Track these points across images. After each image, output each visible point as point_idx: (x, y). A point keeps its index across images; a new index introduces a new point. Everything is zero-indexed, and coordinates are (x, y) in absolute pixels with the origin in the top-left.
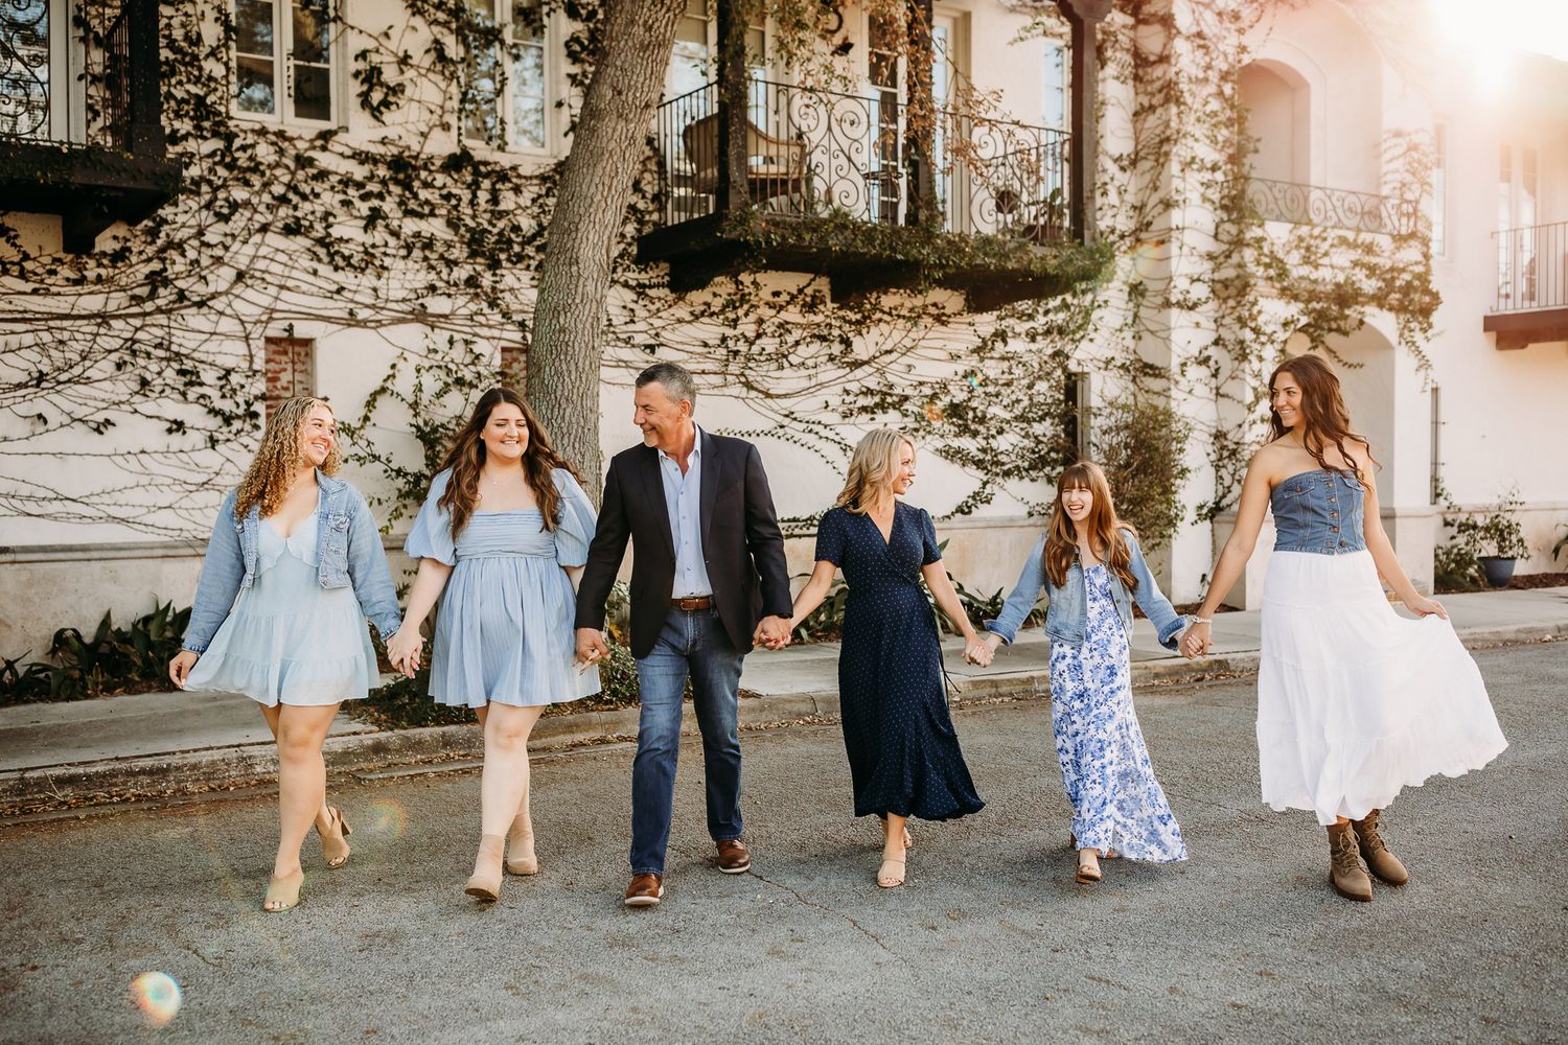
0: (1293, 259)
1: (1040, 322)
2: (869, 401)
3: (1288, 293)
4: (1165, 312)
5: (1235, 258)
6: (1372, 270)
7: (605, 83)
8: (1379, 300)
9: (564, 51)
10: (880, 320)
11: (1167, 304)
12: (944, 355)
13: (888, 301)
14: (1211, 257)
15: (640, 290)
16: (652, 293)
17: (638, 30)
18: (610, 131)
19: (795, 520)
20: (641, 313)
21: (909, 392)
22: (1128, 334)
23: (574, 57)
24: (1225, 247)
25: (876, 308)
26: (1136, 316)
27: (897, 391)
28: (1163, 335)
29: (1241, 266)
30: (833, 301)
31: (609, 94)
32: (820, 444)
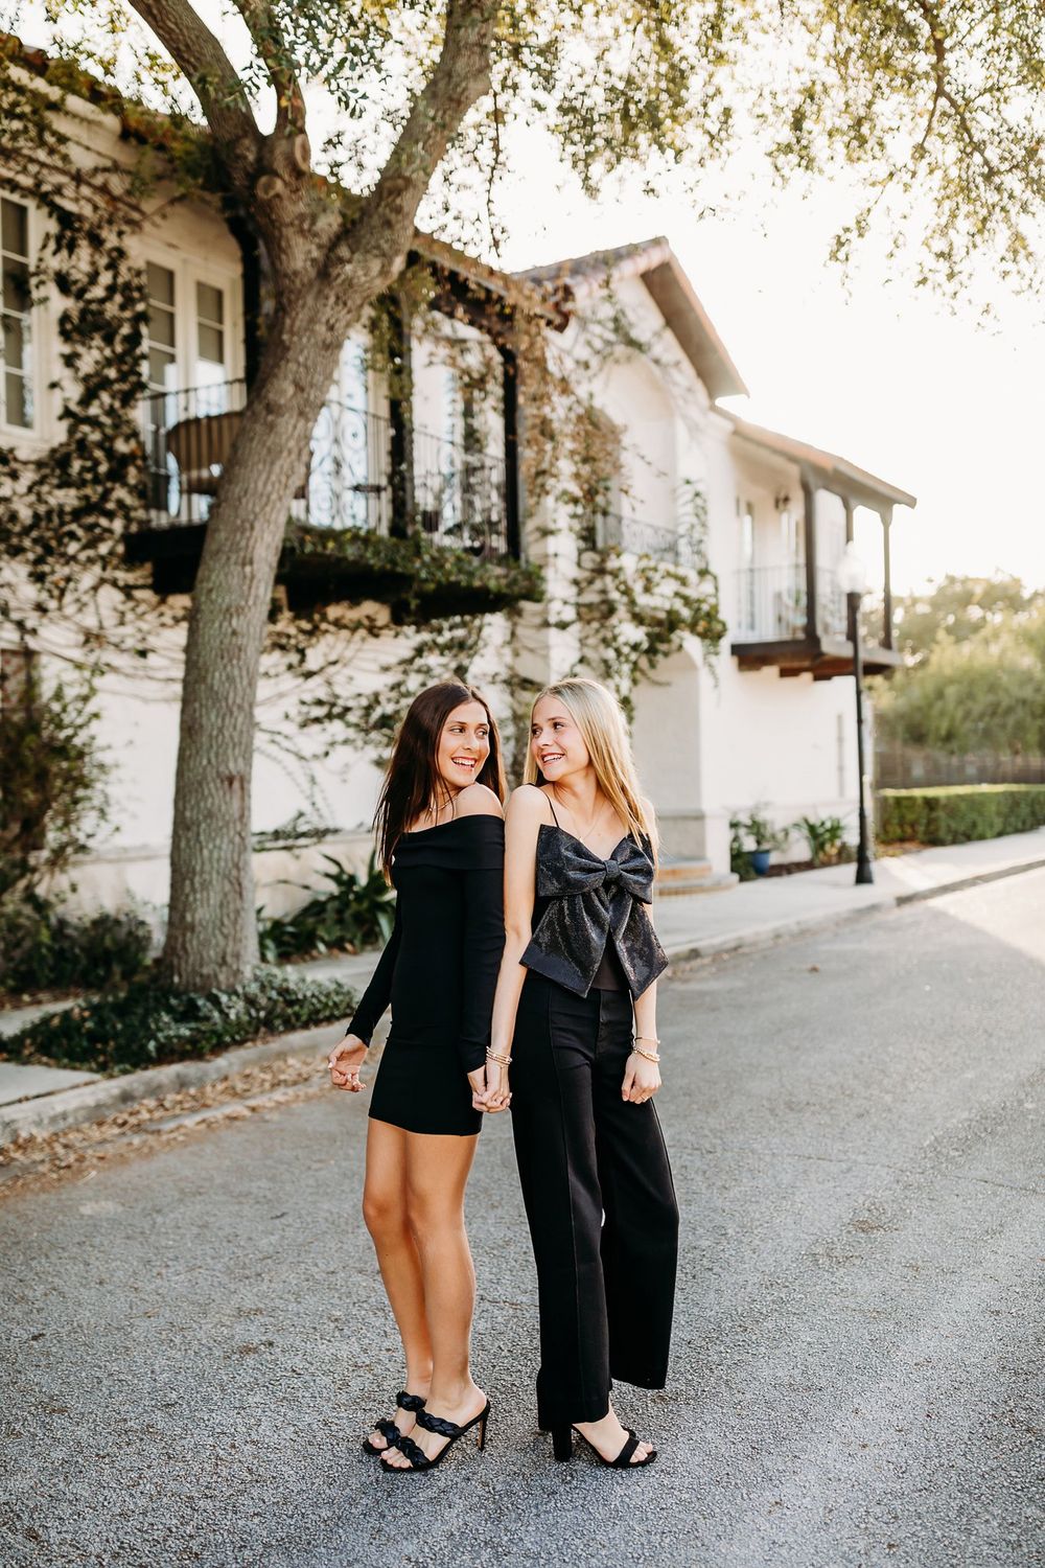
0: (638, 587)
1: (447, 636)
2: (320, 712)
3: (638, 619)
4: (545, 631)
5: (598, 585)
6: (687, 601)
7: (285, 378)
8: (693, 627)
9: (55, 329)
10: (326, 631)
11: (546, 624)
12: (375, 667)
13: (333, 612)
14: (576, 582)
15: (127, 590)
16: (138, 594)
17: (321, 329)
18: (290, 428)
19: (262, 833)
20: (130, 616)
21: (350, 704)
22: (507, 651)
23: (66, 335)
24: (587, 574)
25: (324, 618)
26: (513, 634)
27: (341, 702)
28: (542, 653)
29: (604, 592)
30: (290, 609)
31: (291, 390)
32: (283, 755)
